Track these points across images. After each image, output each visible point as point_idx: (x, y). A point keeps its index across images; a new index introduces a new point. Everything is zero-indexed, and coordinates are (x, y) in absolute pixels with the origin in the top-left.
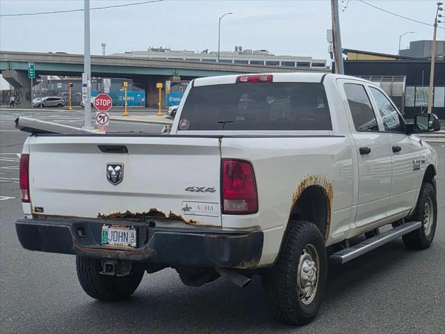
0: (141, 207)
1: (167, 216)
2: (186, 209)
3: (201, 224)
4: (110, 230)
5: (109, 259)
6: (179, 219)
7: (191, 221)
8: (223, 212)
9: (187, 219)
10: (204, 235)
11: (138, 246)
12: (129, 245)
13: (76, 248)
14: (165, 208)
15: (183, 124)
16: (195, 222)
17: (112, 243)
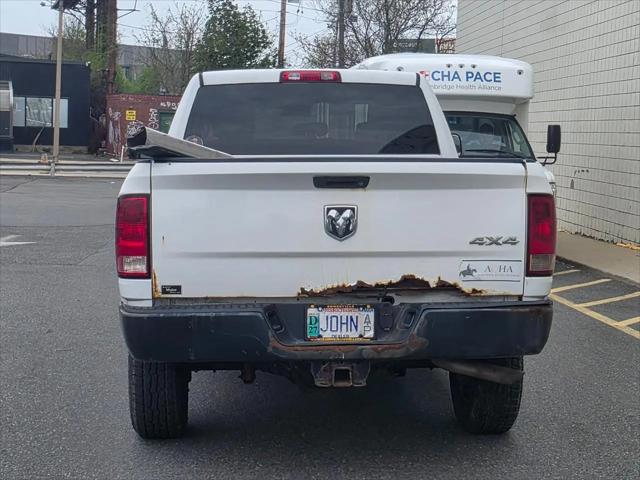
1: (433, 285)
2: (468, 272)
3: (490, 293)
4: (323, 315)
5: (342, 361)
6: (453, 289)
7: (474, 291)
8: (529, 273)
9: (467, 287)
11: (376, 337)
12: (361, 336)
14: (431, 272)
16: (480, 292)
17: (327, 335)
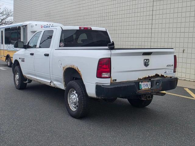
0: (152, 74)
1: (160, 76)
2: (165, 72)
4: (142, 84)
5: (149, 94)
6: (163, 76)
7: (166, 76)
8: (174, 72)
11: (151, 88)
12: (148, 88)
13: (138, 92)
14: (160, 73)
17: (143, 88)
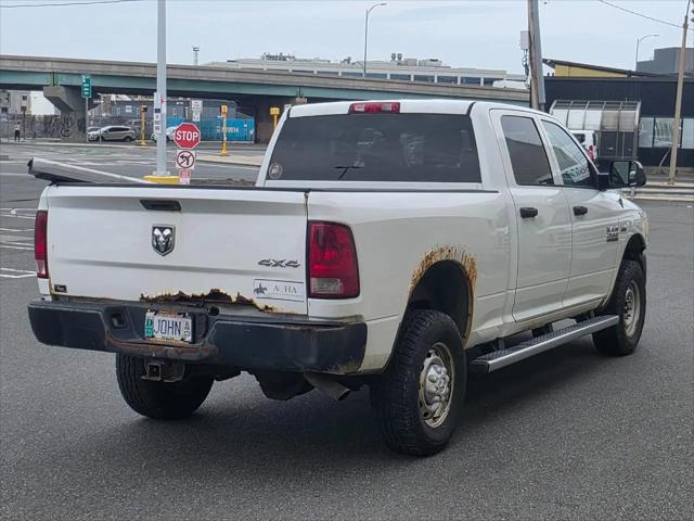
0: (198, 286)
1: (234, 300)
2: (260, 290)
3: (280, 311)
4: (156, 319)
6: (250, 304)
7: (266, 307)
8: (310, 295)
9: (260, 304)
10: (283, 327)
11: (194, 341)
12: (183, 340)
13: (109, 343)
14: (232, 288)
15: (273, 171)
16: (271, 309)
17: (159, 336)
